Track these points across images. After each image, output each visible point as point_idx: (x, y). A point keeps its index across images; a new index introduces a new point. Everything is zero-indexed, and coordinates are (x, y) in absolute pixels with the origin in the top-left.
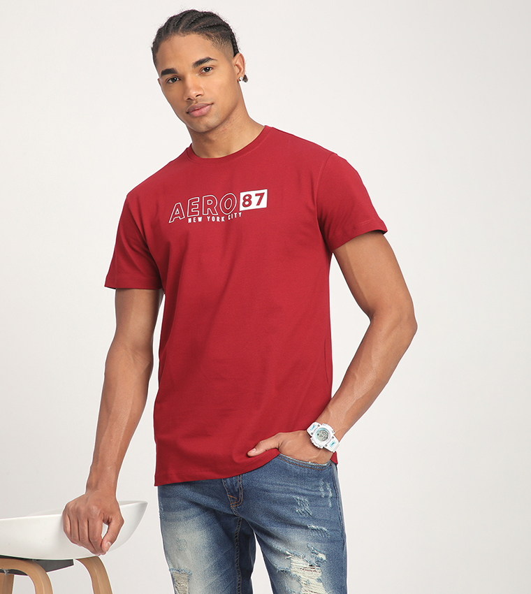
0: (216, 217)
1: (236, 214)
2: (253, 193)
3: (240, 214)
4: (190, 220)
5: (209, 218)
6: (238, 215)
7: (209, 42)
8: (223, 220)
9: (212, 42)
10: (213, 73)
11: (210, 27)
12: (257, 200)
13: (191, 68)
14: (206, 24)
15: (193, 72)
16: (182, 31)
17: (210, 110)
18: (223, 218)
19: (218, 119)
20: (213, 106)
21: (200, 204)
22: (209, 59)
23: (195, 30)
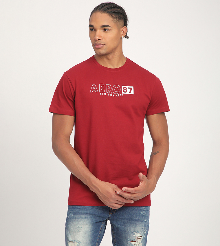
0: (111, 94)
1: (120, 94)
2: (127, 87)
3: (122, 95)
4: (101, 94)
5: (108, 94)
6: (121, 95)
7: (111, 19)
8: (113, 96)
9: (112, 19)
10: (109, 32)
11: (115, 12)
12: (129, 90)
13: (100, 28)
14: (113, 11)
15: (100, 29)
16: (102, 11)
17: (103, 47)
18: (113, 95)
19: (105, 51)
20: (105, 45)
21: (105, 87)
22: (108, 26)
23: (107, 12)
